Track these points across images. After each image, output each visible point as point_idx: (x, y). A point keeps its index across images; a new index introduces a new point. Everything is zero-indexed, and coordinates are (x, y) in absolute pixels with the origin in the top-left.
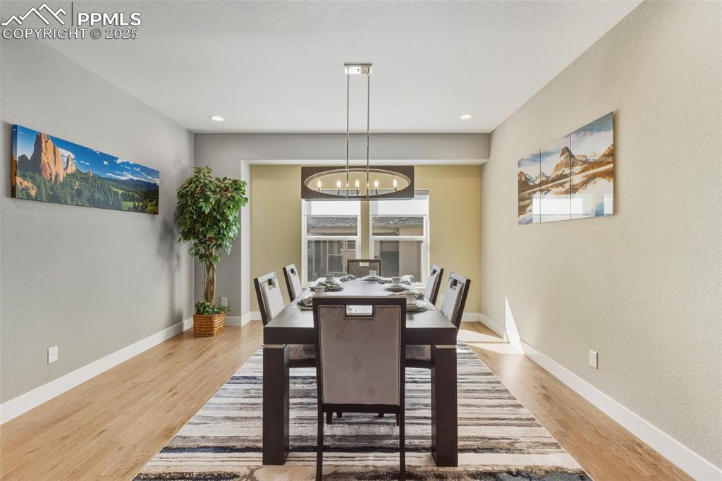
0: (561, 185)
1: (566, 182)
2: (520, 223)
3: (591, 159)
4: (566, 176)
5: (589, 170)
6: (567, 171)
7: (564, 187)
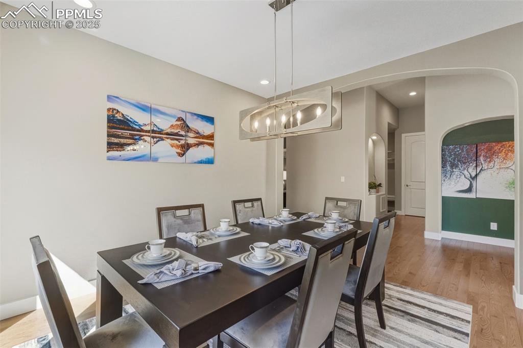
0: (177, 140)
1: (182, 139)
2: (109, 159)
3: (202, 133)
4: (182, 136)
5: (200, 139)
6: (183, 133)
7: (179, 142)
